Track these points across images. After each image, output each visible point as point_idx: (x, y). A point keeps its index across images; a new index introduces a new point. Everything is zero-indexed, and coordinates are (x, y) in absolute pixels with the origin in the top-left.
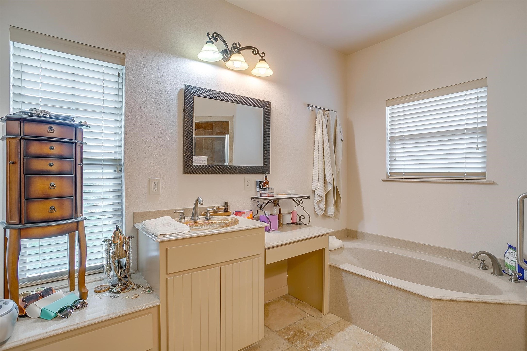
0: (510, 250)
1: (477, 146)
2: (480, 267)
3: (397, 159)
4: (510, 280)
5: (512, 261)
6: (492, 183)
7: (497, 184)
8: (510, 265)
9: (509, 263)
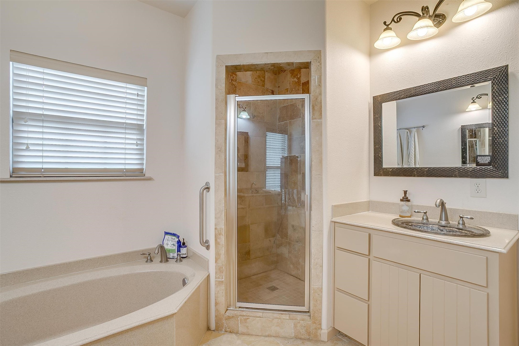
0: (167, 236)
1: (137, 142)
2: (147, 261)
3: (31, 148)
4: (176, 261)
5: (172, 245)
6: (150, 179)
7: (154, 180)
8: (171, 249)
9: (170, 248)
